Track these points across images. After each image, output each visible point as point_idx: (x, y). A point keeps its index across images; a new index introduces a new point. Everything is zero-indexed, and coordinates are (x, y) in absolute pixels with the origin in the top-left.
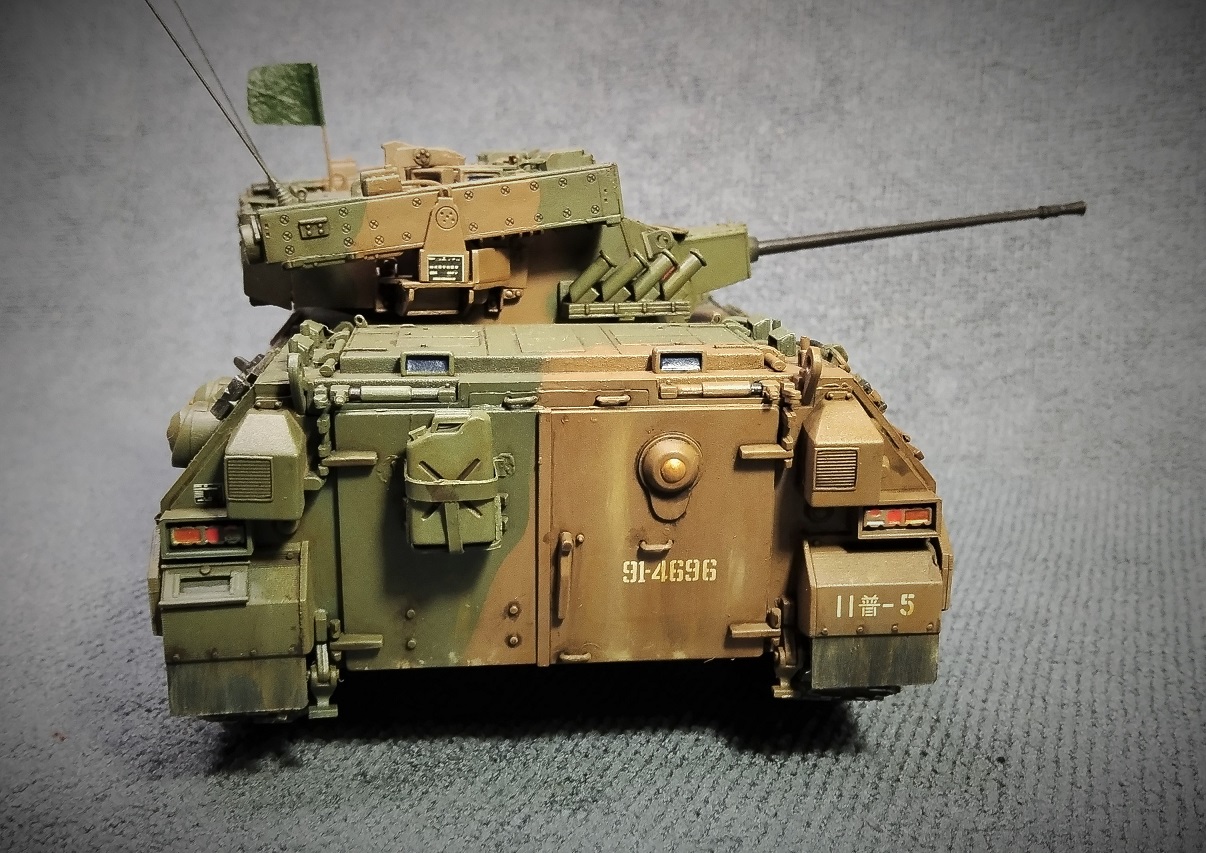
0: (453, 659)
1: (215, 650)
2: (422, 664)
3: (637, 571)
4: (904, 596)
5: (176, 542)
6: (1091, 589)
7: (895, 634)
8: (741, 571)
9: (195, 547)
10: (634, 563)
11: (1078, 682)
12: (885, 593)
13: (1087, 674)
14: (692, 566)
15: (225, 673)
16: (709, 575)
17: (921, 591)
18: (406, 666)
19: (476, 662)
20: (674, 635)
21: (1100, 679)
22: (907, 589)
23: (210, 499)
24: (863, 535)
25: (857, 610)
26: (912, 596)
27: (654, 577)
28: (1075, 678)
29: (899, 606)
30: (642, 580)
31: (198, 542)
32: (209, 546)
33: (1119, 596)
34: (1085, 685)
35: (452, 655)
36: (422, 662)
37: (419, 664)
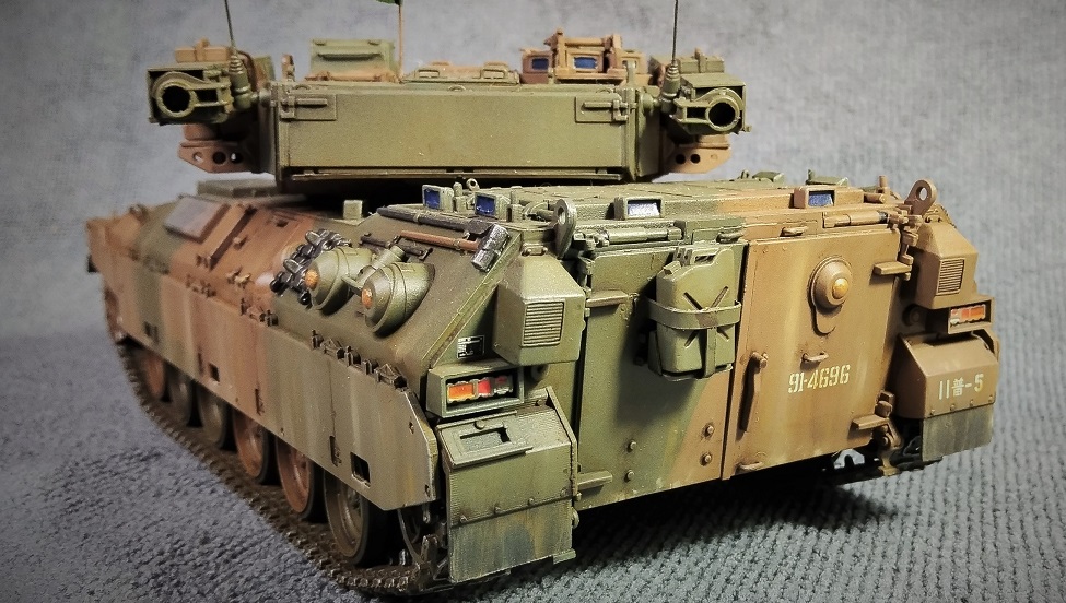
0: (660, 485)
1: (497, 505)
2: (636, 494)
3: (797, 381)
4: (977, 376)
5: (451, 400)
6: (1016, 443)
7: (972, 408)
8: (864, 373)
9: (468, 402)
10: (798, 375)
11: (1022, 528)
12: (968, 376)
13: (1029, 519)
14: (835, 372)
15: (502, 526)
16: (844, 378)
17: (986, 370)
18: (621, 498)
19: (676, 485)
20: (816, 436)
21: (1042, 524)
22: (978, 371)
23: (471, 353)
24: (951, 331)
25: (952, 391)
26: (981, 375)
27: (810, 385)
28: (1019, 525)
29: (975, 384)
30: (801, 390)
31: (471, 397)
32: (481, 400)
33: (1042, 448)
34: (1030, 531)
35: (659, 481)
36: (635, 492)
37: (632, 494)
